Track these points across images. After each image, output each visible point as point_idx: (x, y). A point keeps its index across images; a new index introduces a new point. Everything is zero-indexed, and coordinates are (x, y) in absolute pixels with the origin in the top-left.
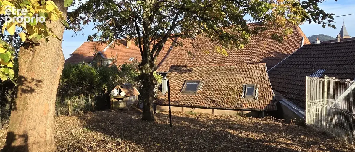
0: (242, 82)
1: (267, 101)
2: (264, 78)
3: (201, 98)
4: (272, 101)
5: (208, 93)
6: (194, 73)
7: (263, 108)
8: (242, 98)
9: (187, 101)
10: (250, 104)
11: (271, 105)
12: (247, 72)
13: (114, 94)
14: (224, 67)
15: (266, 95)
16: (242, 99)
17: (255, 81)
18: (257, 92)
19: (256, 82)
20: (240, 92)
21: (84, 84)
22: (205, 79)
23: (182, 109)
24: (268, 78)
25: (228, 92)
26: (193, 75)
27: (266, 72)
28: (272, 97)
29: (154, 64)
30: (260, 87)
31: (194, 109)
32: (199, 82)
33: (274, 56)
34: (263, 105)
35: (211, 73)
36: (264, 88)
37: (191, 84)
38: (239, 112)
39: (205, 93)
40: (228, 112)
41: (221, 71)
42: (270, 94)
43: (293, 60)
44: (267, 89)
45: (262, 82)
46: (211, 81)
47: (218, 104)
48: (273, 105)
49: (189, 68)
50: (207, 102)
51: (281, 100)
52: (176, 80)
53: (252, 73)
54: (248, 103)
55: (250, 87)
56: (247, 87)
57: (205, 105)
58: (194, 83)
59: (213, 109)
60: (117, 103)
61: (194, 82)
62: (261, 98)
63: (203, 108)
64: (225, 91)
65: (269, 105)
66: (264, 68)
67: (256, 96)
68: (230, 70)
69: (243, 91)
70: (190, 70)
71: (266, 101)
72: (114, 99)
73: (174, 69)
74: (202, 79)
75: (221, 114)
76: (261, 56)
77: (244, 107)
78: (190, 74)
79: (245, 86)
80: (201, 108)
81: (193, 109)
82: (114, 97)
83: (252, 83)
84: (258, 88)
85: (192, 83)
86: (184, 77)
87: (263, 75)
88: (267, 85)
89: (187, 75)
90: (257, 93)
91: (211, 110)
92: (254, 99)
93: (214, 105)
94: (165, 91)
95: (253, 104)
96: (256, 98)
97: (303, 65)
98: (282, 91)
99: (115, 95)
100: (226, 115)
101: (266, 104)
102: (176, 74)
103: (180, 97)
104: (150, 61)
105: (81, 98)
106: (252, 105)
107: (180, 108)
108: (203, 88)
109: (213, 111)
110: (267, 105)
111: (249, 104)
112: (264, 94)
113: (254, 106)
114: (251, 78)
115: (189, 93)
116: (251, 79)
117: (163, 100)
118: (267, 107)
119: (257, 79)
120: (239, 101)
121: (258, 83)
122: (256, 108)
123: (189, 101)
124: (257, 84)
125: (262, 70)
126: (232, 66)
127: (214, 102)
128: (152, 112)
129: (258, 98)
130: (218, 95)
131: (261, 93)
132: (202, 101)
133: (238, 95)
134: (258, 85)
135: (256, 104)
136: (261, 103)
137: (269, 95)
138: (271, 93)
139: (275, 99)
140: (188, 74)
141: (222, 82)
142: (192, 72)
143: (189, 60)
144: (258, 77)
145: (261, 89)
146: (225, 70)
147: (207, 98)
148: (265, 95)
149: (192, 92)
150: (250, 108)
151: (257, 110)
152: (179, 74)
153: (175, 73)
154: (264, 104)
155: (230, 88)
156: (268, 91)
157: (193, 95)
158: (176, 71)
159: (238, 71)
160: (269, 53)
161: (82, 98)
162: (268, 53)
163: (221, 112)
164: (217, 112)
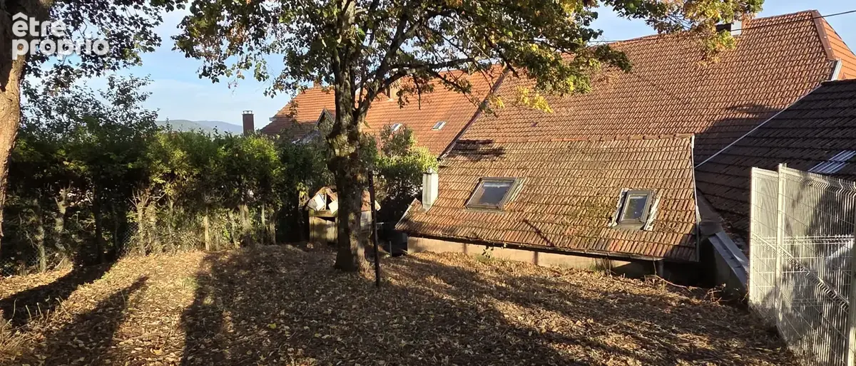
0: (621, 182)
1: (676, 235)
2: (681, 175)
3: (509, 221)
4: (690, 236)
5: (528, 209)
6: (505, 160)
7: (662, 255)
8: (610, 225)
9: (476, 227)
10: (629, 241)
11: (684, 247)
12: (639, 159)
13: (315, 207)
14: (582, 145)
15: (678, 219)
16: (611, 228)
17: (656, 182)
18: (654, 209)
19: (656, 185)
20: (610, 211)
21: (245, 181)
22: (528, 174)
23: (465, 248)
24: (691, 173)
25: (579, 208)
26: (503, 163)
27: (691, 157)
28: (691, 225)
29: (358, 134)
30: (666, 198)
31: (492, 250)
32: (511, 182)
33: (744, 117)
34: (664, 245)
35: (548, 161)
36: (675, 199)
37: (494, 185)
38: (599, 261)
39: (522, 211)
40: (571, 261)
41: (573, 156)
42: (687, 217)
43: (785, 124)
44: (683, 205)
45: (673, 184)
46: (542, 179)
47: (548, 239)
48: (689, 248)
49: (496, 146)
50: (521, 232)
51: (714, 235)
52: (462, 175)
53: (652, 159)
54: (624, 239)
55: (639, 197)
56: (629, 198)
57: (516, 241)
58: (502, 183)
59: (536, 250)
60: (322, 228)
61: (502, 180)
62: (661, 226)
63: (510, 246)
64: (573, 205)
65: (679, 246)
66: (685, 148)
67: (651, 220)
68: (598, 153)
69: (617, 206)
70: (498, 153)
71: (673, 235)
72: (317, 219)
73: (462, 150)
74: (523, 174)
75: (556, 265)
76: (710, 115)
77: (612, 249)
78: (498, 162)
79: (626, 195)
80: (505, 246)
81: (490, 248)
82: (317, 213)
83: (645, 187)
84: (657, 201)
85: (496, 183)
86: (481, 168)
87: (680, 165)
88: (685, 192)
89: (487, 164)
90: (654, 212)
91: (532, 253)
92: (642, 229)
93: (538, 241)
94: (428, 203)
95: (636, 243)
96: (649, 227)
97: (805, 138)
98: (726, 211)
99: (318, 208)
100: (569, 268)
101: (672, 243)
102: (464, 162)
103: (461, 218)
104: (349, 127)
105: (243, 214)
106: (632, 246)
107: (460, 245)
108: (521, 198)
109: (536, 256)
110: (674, 246)
111: (627, 242)
112: (671, 218)
113: (639, 248)
114: (647, 172)
115: (485, 208)
116: (644, 177)
117: (422, 223)
118: (672, 251)
119: (662, 177)
120: (602, 233)
121: (663, 187)
122: (642, 252)
123: (479, 228)
124: (659, 189)
125: (680, 152)
126: (603, 141)
127: (539, 232)
128: (356, 250)
129: (654, 227)
130: (553, 216)
131: (665, 215)
132: (511, 229)
133: (602, 217)
134: (661, 192)
135: (646, 243)
136: (657, 241)
137: (686, 220)
138: (692, 216)
139: (700, 231)
140: (492, 161)
141: (568, 184)
142: (502, 156)
143: (524, 127)
144: (665, 171)
145: (666, 204)
146: (583, 153)
147: (524, 223)
148: (673, 218)
149: (493, 206)
150: (626, 251)
151: (645, 259)
152: (471, 161)
153: (461, 158)
154: (665, 242)
155: (587, 198)
156: (684, 209)
157: (492, 215)
158: (464, 155)
159: (616, 155)
160: (733, 108)
161: (245, 213)
162: (728, 109)
163: (556, 261)
164: (548, 260)
